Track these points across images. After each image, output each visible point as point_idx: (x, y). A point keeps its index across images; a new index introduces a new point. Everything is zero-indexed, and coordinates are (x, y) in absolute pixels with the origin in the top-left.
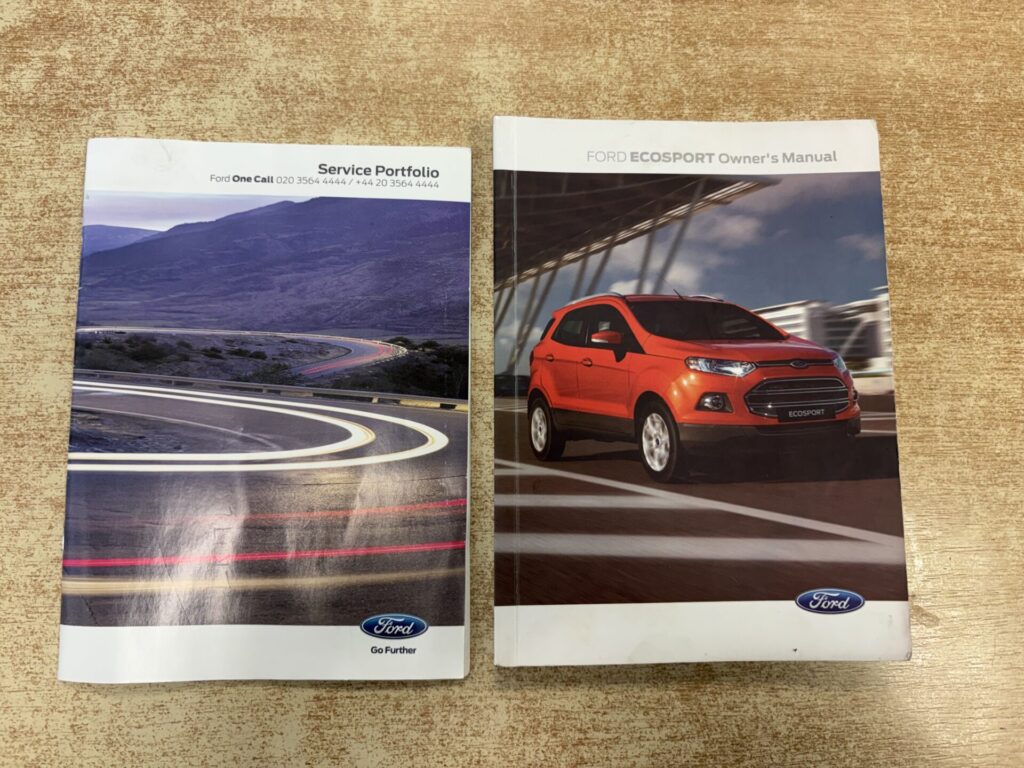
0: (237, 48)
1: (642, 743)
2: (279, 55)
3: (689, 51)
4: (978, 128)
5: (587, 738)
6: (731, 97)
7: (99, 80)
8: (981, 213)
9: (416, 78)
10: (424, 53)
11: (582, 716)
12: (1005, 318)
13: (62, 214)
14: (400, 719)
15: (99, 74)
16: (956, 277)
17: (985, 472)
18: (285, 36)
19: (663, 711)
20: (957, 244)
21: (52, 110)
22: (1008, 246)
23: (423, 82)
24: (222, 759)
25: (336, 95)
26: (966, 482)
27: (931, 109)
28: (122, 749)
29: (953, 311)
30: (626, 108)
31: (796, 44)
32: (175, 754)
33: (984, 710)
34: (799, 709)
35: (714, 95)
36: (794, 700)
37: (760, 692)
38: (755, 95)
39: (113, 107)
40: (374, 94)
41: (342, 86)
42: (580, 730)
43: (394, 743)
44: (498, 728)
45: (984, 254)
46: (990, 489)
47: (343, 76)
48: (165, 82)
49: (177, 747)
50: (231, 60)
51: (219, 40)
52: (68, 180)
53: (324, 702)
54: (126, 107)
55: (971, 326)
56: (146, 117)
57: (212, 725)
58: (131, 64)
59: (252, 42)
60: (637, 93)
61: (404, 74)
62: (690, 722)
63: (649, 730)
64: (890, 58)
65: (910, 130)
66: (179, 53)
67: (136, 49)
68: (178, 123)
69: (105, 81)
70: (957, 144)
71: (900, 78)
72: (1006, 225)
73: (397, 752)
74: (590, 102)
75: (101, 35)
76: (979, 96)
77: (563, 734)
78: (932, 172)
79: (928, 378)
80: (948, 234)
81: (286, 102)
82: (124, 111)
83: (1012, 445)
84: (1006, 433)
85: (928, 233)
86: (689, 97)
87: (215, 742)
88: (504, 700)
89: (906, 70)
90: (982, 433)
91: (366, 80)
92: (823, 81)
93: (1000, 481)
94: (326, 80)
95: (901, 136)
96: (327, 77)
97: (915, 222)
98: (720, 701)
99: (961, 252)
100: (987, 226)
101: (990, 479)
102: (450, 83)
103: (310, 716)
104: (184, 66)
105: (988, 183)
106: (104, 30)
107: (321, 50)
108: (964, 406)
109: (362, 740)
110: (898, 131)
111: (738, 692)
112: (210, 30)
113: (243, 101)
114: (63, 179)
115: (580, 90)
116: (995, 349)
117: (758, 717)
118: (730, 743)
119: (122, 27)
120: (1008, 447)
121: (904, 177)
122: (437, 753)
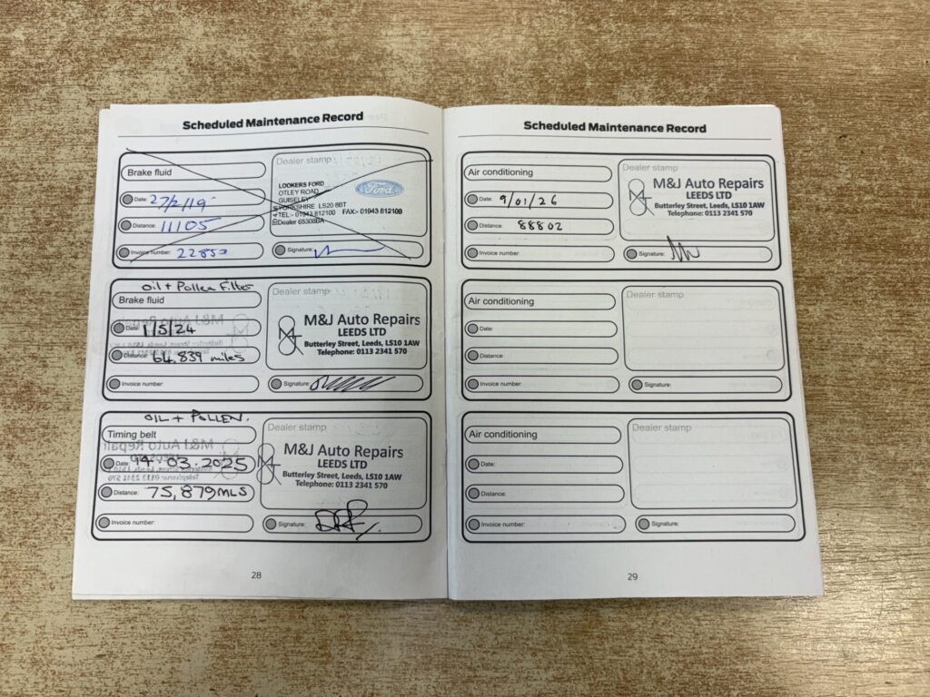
0: (172, 28)
1: (529, 683)
2: (210, 34)
3: (592, 27)
4: (874, 98)
5: (476, 676)
6: (632, 70)
7: (48, 59)
8: (876, 180)
9: (334, 55)
10: (343, 31)
11: (472, 654)
12: (898, 282)
13: (10, 179)
14: (299, 651)
15: (48, 53)
16: (849, 242)
17: (875, 431)
18: (215, 17)
19: (551, 653)
20: (850, 210)
21: (6, 87)
22: (902, 212)
23: (341, 58)
24: (134, 681)
25: (260, 70)
26: (855, 441)
27: (828, 81)
28: (45, 668)
29: (845, 275)
30: (530, 82)
31: (695, 20)
32: (91, 674)
33: (870, 664)
34: (684, 656)
35: (615, 68)
36: (678, 647)
37: (646, 639)
38: (655, 69)
39: (59, 83)
40: (294, 70)
41: (266, 63)
42: (470, 668)
43: (293, 673)
44: (391, 663)
45: (878, 220)
46: (880, 447)
47: (267, 53)
48: (106, 60)
49: (93, 669)
50: (166, 39)
51: (155, 21)
52: (18, 148)
53: (229, 632)
54: (70, 83)
55: (863, 289)
56: (87, 91)
57: (126, 649)
58: (77, 43)
59: (185, 22)
60: (541, 67)
61: (323, 51)
62: (577, 665)
63: (536, 671)
64: (787, 33)
65: (806, 101)
66: (119, 33)
67: (82, 31)
68: (116, 97)
69: (54, 60)
70: (853, 115)
71: (799, 52)
72: (901, 192)
73: (296, 682)
74: (497, 76)
75: (51, 19)
76: (876, 69)
77: (453, 671)
78: (828, 141)
79: (819, 339)
80: (842, 201)
81: (215, 77)
82: (68, 86)
83: (902, 404)
84: (897, 393)
85: (822, 199)
86: (591, 71)
87: (128, 665)
88: (398, 637)
89: (803, 44)
90: (873, 393)
91: (288, 57)
92: (722, 55)
93: (890, 439)
94: (251, 57)
95: (798, 107)
96: (253, 54)
97: (810, 188)
98: (607, 646)
99: (855, 218)
100: (881, 193)
101: (880, 438)
102: (365, 59)
103: (215, 645)
104: (123, 45)
105: (884, 151)
106: (54, 15)
107: (248, 30)
108: (854, 366)
109: (264, 670)
110: (795, 102)
111: (623, 637)
112: (148, 12)
113: (175, 77)
114: (12, 148)
115: (487, 64)
116: (888, 311)
117: (643, 662)
118: (615, 686)
119: (71, 11)
120: (898, 407)
121: (800, 146)
122: (333, 685)
